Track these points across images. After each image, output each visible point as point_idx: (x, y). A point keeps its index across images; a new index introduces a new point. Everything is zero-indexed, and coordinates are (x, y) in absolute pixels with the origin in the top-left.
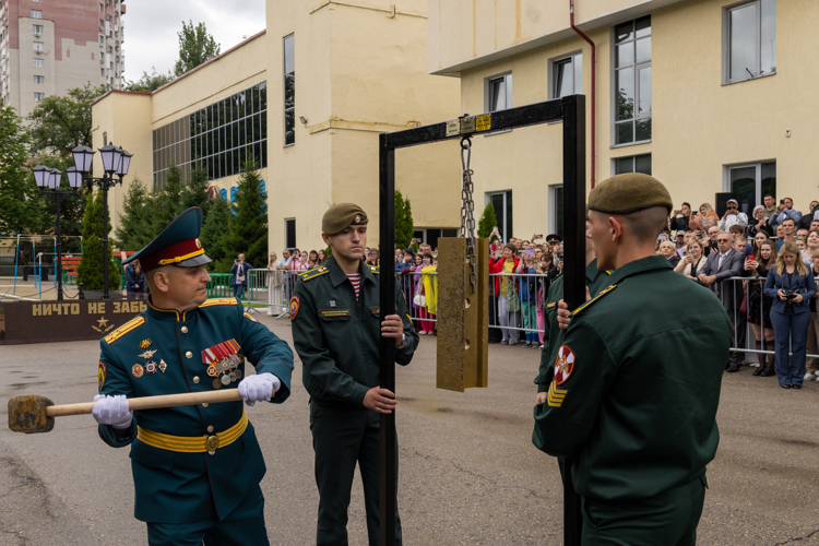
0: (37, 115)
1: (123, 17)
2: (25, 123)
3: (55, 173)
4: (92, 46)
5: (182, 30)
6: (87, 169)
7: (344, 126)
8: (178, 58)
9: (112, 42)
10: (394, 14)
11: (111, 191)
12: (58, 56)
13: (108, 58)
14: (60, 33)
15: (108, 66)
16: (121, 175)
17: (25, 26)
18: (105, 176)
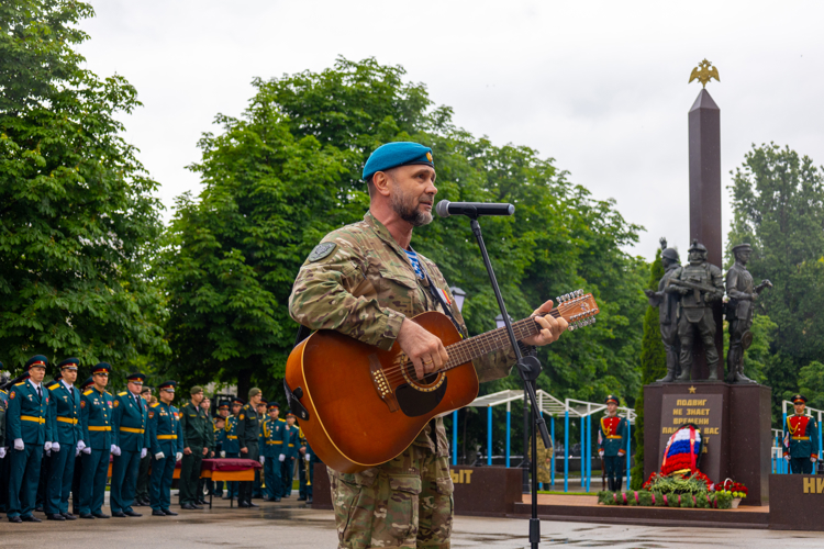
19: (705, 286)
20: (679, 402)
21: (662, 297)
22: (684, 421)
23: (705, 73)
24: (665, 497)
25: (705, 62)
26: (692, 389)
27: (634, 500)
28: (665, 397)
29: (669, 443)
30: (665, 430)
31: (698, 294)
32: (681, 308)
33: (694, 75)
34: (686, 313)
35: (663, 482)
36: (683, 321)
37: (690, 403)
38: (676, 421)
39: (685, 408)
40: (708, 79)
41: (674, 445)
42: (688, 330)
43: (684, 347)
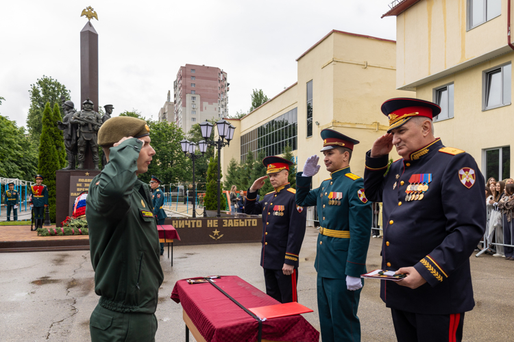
0: (192, 132)
1: (228, 93)
2: (187, 135)
3: (193, 144)
4: (215, 105)
5: (253, 93)
6: (209, 136)
7: (340, 125)
8: (251, 106)
9: (223, 103)
10: (366, 66)
11: (222, 149)
12: (201, 110)
13: (222, 110)
14: (202, 100)
15: (221, 113)
16: (229, 140)
17: (189, 97)
18: (219, 140)
19: (94, 122)
20: (80, 180)
21: (67, 126)
22: (83, 190)
23: (89, 13)
24: (80, 230)
25: (90, 8)
26: (87, 174)
27: (61, 233)
28: (71, 177)
29: (77, 201)
30: (72, 194)
31: (90, 126)
32: (80, 132)
33: (84, 13)
34: (83, 135)
35: (77, 222)
36: (81, 139)
37: (86, 180)
38: (78, 190)
39: (83, 183)
40: (92, 17)
41: (80, 202)
42: (84, 144)
43: (81, 152)
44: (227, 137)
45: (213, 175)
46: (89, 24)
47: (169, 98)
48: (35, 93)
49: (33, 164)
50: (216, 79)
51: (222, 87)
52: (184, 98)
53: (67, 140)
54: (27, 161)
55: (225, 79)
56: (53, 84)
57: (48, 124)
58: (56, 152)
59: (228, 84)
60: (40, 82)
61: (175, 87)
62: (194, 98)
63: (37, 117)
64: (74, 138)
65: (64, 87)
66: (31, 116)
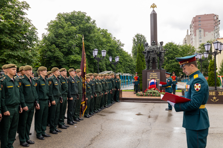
0: (200, 48)
1: (219, 25)
2: (197, 50)
3: (200, 54)
4: (212, 32)
6: (209, 50)
9: (217, 31)
12: (204, 36)
13: (216, 34)
14: (205, 31)
15: (216, 36)
17: (197, 31)
18: (215, 51)
19: (156, 50)
20: (151, 74)
21: (146, 52)
22: (152, 78)
23: (154, 6)
24: (151, 94)
25: (154, 4)
26: (154, 71)
27: (144, 95)
28: (148, 73)
29: (150, 83)
30: (148, 80)
31: (154, 51)
32: (151, 54)
33: (152, 7)
34: (152, 55)
35: (150, 91)
36: (151, 57)
37: (153, 74)
38: (150, 78)
39: (152, 75)
40: (154, 7)
41: (151, 83)
42: (152, 59)
43: (151, 62)
44: (220, 50)
45: (212, 68)
46: (154, 10)
47: (188, 33)
48: (134, 40)
49: (134, 67)
50: (212, 20)
51: (216, 23)
52: (195, 32)
53: (146, 58)
54: (132, 67)
55: (218, 18)
56: (140, 36)
57: (139, 52)
58: (142, 63)
59: (219, 21)
60: (136, 36)
61: (191, 27)
62: (200, 31)
63: (135, 49)
64: (148, 57)
65: (144, 36)
66: (133, 49)
